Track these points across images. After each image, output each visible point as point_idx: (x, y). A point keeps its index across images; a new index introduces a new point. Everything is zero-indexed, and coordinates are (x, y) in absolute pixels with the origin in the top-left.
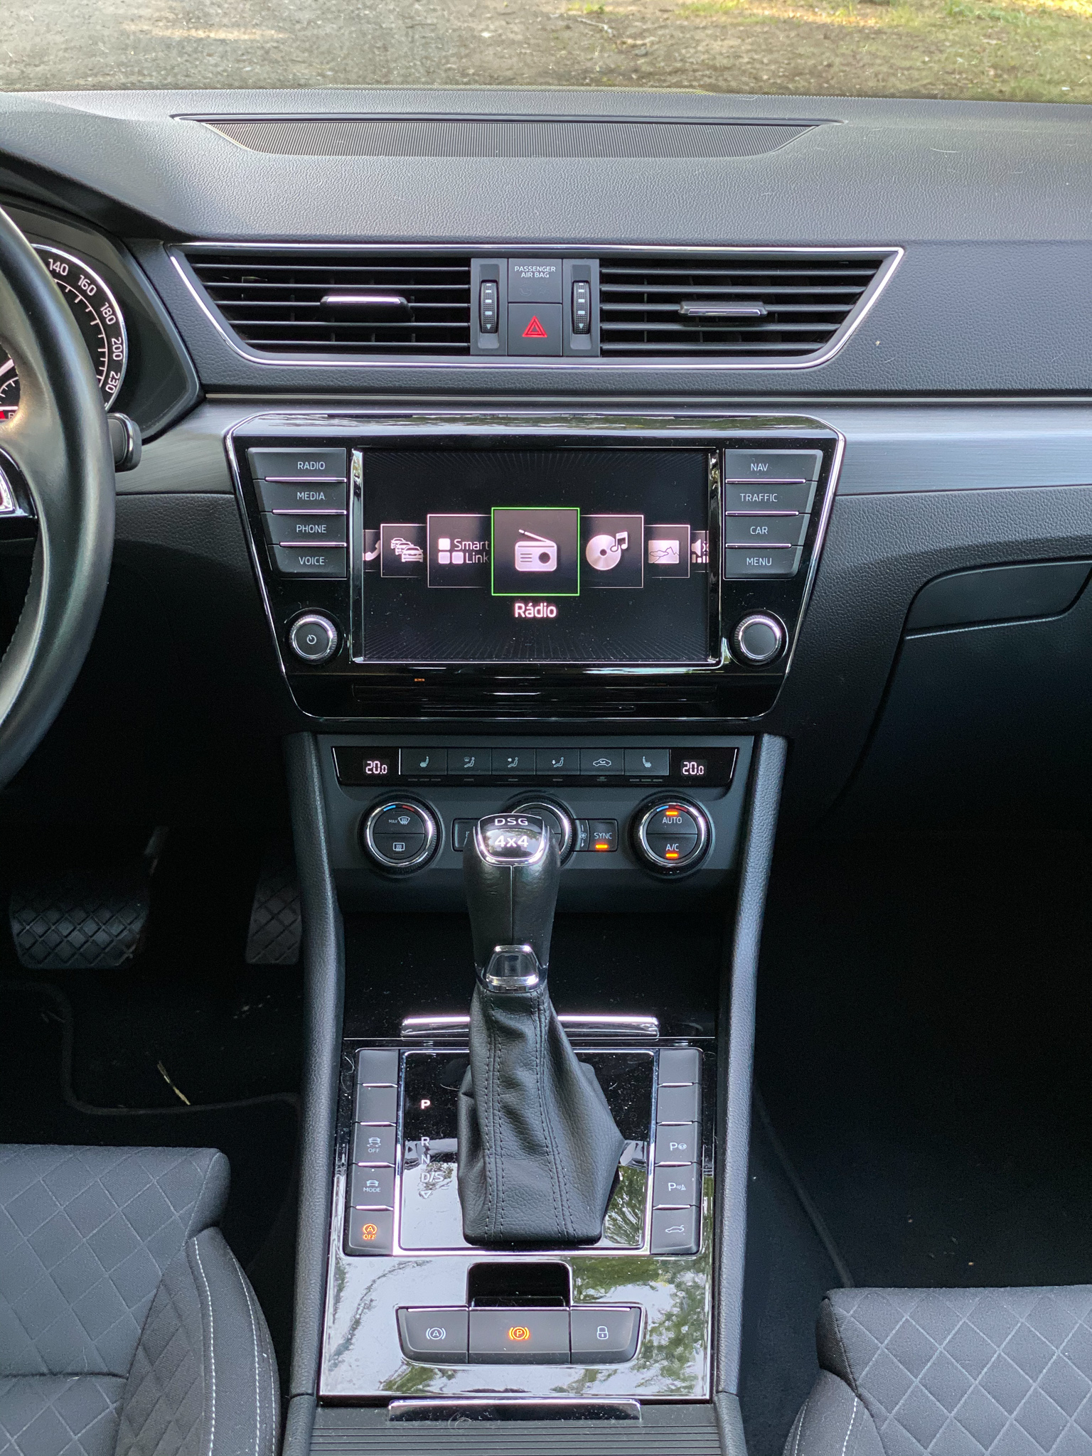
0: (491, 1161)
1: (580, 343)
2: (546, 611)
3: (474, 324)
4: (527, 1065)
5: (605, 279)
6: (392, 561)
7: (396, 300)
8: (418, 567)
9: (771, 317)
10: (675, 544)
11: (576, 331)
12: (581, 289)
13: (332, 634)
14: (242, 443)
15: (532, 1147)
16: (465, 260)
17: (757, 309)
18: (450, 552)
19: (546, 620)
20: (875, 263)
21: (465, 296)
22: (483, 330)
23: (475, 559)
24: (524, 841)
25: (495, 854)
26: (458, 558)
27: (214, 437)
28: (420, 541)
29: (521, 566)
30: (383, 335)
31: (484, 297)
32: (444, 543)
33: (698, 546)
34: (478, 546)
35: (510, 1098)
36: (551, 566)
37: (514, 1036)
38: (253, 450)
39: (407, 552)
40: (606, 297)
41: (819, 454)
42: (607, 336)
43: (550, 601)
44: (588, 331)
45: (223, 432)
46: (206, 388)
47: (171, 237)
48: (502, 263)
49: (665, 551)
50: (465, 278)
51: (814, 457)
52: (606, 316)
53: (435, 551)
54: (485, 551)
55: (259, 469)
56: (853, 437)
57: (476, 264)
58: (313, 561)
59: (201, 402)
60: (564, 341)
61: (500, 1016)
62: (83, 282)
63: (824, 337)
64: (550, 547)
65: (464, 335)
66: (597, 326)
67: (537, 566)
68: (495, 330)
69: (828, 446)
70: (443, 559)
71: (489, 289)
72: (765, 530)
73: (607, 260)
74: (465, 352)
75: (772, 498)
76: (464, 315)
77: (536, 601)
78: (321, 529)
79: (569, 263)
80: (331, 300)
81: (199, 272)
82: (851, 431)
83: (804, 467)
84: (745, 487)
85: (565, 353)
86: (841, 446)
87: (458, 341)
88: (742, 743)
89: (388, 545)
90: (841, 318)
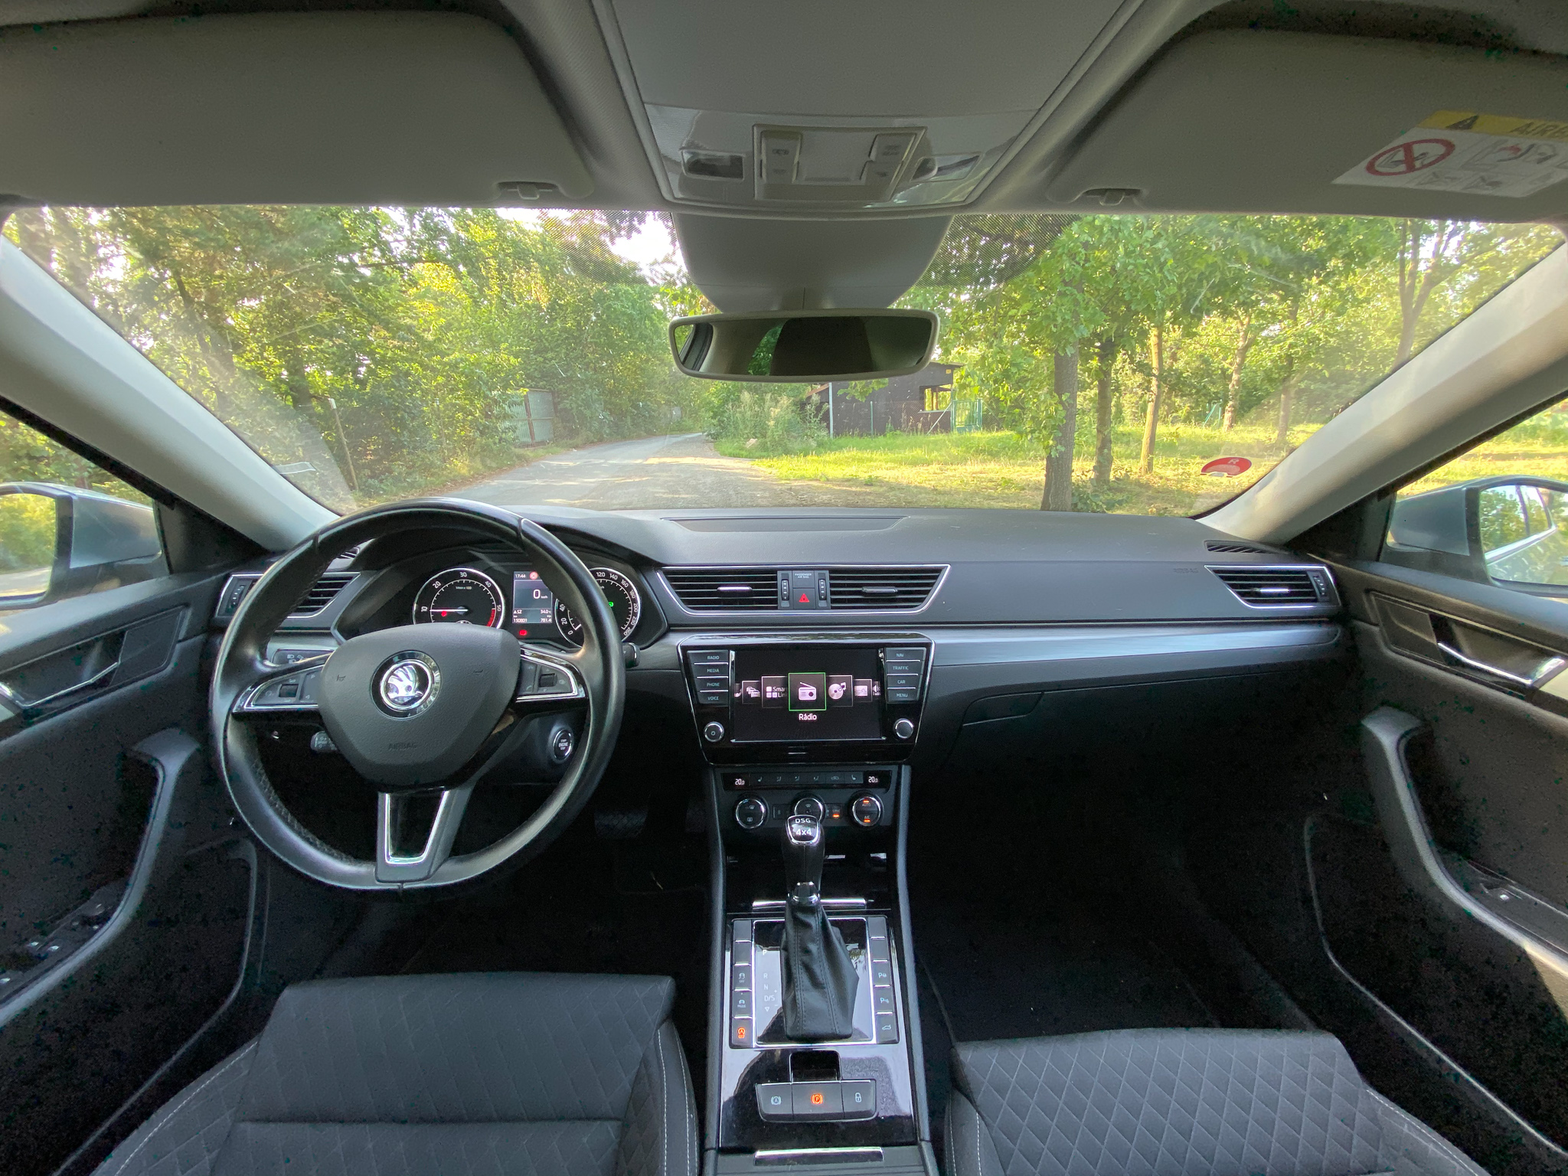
0: (798, 993)
1: (822, 604)
2: (812, 717)
3: (779, 597)
4: (813, 941)
5: (831, 578)
6: (747, 697)
7: (747, 588)
8: (757, 699)
9: (900, 593)
10: (866, 687)
11: (821, 599)
12: (822, 583)
13: (721, 730)
14: (685, 648)
15: (816, 984)
16: (775, 571)
17: (894, 590)
18: (771, 693)
19: (812, 721)
20: (939, 571)
21: (775, 586)
22: (783, 599)
23: (782, 695)
24: (809, 832)
25: (797, 838)
26: (775, 695)
27: (673, 646)
28: (758, 687)
29: (801, 698)
30: (742, 602)
31: (783, 586)
32: (769, 689)
33: (875, 688)
34: (783, 690)
35: (805, 958)
36: (814, 698)
37: (808, 926)
38: (689, 652)
39: (753, 693)
40: (832, 585)
41: (925, 649)
42: (834, 601)
43: (814, 713)
44: (825, 599)
45: (677, 645)
46: (670, 626)
47: (658, 566)
48: (790, 572)
49: (862, 690)
50: (775, 579)
51: (923, 651)
52: (833, 593)
53: (765, 692)
54: (786, 692)
55: (692, 660)
56: (938, 641)
57: (779, 573)
58: (714, 698)
59: (667, 631)
60: (817, 603)
61: (800, 916)
62: (623, 582)
63: (921, 600)
64: (814, 691)
65: (775, 601)
66: (829, 597)
67: (808, 698)
68: (788, 599)
69: (928, 645)
70: (769, 695)
71: (785, 583)
72: (904, 682)
73: (832, 571)
74: (776, 608)
75: (906, 668)
76: (775, 593)
77: (808, 713)
78: (717, 685)
79: (817, 572)
80: (721, 588)
81: (668, 579)
82: (938, 639)
83: (919, 654)
84: (895, 664)
85: (817, 608)
86: (933, 646)
87: (773, 604)
88: (894, 769)
89: (745, 690)
90: (927, 592)
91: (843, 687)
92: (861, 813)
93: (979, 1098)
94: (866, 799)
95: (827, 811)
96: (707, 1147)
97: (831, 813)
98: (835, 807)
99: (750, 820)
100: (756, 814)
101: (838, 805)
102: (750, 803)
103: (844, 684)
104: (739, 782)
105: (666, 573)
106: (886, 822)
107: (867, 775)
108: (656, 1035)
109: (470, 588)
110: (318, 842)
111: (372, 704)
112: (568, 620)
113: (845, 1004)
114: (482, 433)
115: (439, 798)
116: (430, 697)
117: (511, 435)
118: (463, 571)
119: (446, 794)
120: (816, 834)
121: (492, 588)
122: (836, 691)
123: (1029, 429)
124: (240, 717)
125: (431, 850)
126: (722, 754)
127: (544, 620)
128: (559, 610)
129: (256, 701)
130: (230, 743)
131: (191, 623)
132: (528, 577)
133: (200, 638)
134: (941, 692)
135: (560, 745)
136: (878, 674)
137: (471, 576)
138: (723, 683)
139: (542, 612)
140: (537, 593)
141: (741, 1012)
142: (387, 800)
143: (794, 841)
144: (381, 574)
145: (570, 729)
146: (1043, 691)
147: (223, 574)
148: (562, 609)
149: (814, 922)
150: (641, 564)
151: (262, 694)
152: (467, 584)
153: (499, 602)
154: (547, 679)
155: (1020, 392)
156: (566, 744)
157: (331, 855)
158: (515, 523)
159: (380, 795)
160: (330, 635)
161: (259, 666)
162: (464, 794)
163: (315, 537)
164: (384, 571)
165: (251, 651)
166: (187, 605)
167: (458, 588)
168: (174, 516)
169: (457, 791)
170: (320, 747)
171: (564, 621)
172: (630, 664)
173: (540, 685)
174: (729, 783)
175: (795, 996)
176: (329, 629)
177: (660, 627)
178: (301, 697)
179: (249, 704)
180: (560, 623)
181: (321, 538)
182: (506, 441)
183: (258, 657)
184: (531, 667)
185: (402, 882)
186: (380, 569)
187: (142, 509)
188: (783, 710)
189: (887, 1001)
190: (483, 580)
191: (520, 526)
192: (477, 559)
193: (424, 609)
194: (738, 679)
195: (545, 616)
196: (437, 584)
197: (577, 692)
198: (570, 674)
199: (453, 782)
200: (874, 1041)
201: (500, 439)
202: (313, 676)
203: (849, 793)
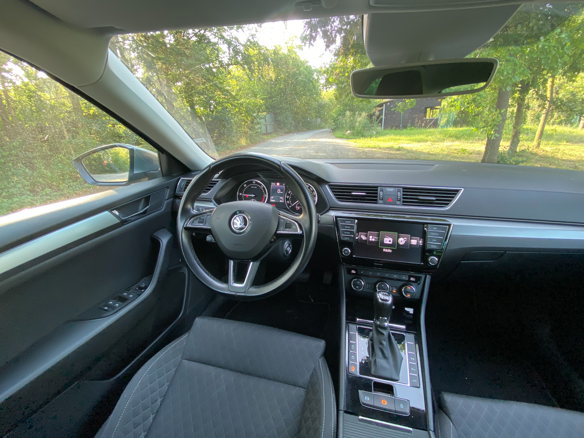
0: (377, 359)
1: (398, 203)
3: (378, 198)
4: (385, 340)
5: (403, 191)
6: (361, 239)
7: (364, 194)
8: (365, 241)
9: (437, 200)
10: (416, 241)
11: (398, 200)
12: (399, 193)
13: (350, 251)
14: (336, 217)
15: (385, 357)
16: (377, 187)
17: (434, 199)
18: (372, 239)
19: (389, 252)
20: (457, 191)
21: (377, 193)
22: (380, 200)
23: (377, 240)
24: (387, 298)
25: (381, 299)
26: (373, 240)
27: (331, 216)
28: (366, 236)
29: (385, 242)
30: (361, 200)
31: (381, 194)
32: (371, 237)
33: (421, 242)
34: (377, 238)
35: (381, 346)
36: (391, 243)
37: (383, 334)
38: (338, 219)
39: (364, 238)
40: (403, 195)
41: (448, 227)
42: (404, 202)
43: (390, 249)
44: (400, 200)
45: (333, 215)
46: (330, 207)
47: (326, 182)
48: (384, 188)
49: (414, 242)
50: (377, 190)
51: (447, 227)
52: (403, 198)
53: (369, 238)
54: (379, 239)
55: (339, 222)
56: (455, 224)
57: (379, 188)
58: (347, 238)
59: (329, 209)
60: (395, 202)
61: (380, 330)
62: (311, 188)
63: (447, 204)
64: (391, 240)
65: (376, 200)
66: (402, 200)
67: (388, 243)
68: (382, 199)
69: (449, 225)
70: (371, 240)
71: (381, 192)
72: (435, 240)
73: (404, 188)
74: (376, 203)
75: (437, 234)
76: (377, 197)
77: (388, 249)
78: (349, 233)
79: (397, 188)
80: (353, 193)
81: (330, 188)
82: (454, 222)
83: (444, 229)
84: (432, 233)
85: (395, 204)
86: (452, 225)
87: (375, 201)
88: (423, 276)
89: (360, 236)
90: (450, 201)
91: (405, 239)
92: (406, 292)
93: (452, 417)
94: (409, 287)
95: (391, 289)
96: (340, 409)
97: (392, 290)
98: (394, 287)
99: (357, 287)
100: (360, 286)
101: (395, 287)
102: (358, 281)
103: (406, 238)
104: (353, 272)
105: (330, 186)
106: (418, 297)
107: (410, 277)
108: (319, 360)
109: (256, 187)
110: (210, 274)
111: (228, 229)
112: (289, 202)
113: (397, 367)
114: (250, 130)
115: (249, 264)
116: (247, 228)
117: (259, 130)
118: (254, 181)
119: (251, 263)
120: (390, 300)
121: (264, 188)
122: (402, 241)
123: (482, 126)
124: (186, 229)
125: (246, 282)
126: (349, 260)
127: (281, 201)
128: (286, 198)
129: (192, 223)
130: (184, 238)
131: (169, 194)
132: (276, 185)
133: (172, 199)
134: (454, 246)
135: (288, 249)
136: (424, 236)
137: (257, 183)
138: (352, 233)
139: (280, 198)
140: (279, 191)
141: (353, 360)
142: (232, 263)
143: (380, 300)
144: (228, 180)
145: (291, 243)
146: (506, 251)
147: (178, 178)
148: (288, 198)
149: (385, 333)
150: (319, 181)
151: (193, 222)
152: (255, 186)
153: (266, 193)
154: (288, 226)
155: (480, 109)
156: (289, 249)
157: (214, 279)
158: (279, 163)
159: (230, 260)
160: (211, 201)
161: (192, 212)
162: (257, 264)
163: (210, 166)
164: (229, 180)
165: (189, 206)
166: (168, 188)
167: (252, 187)
168: (164, 157)
169: (255, 263)
170: (209, 240)
171: (288, 202)
172: (318, 222)
173: (286, 228)
174: (349, 272)
175: (375, 360)
176: (211, 199)
177: (326, 208)
178: (205, 224)
179: (189, 225)
180: (287, 202)
181: (212, 166)
182: (258, 132)
183: (192, 209)
184: (282, 220)
185: (237, 292)
186: (227, 179)
187: (154, 154)
188: (377, 247)
189: (415, 370)
190: (261, 185)
191: (281, 165)
192: (259, 177)
193: (241, 194)
194: (358, 232)
195: (281, 199)
196: (245, 185)
197: (299, 232)
198: (296, 224)
199: (254, 259)
200: (409, 385)
201: (256, 132)
202: (209, 217)
203: (401, 283)
